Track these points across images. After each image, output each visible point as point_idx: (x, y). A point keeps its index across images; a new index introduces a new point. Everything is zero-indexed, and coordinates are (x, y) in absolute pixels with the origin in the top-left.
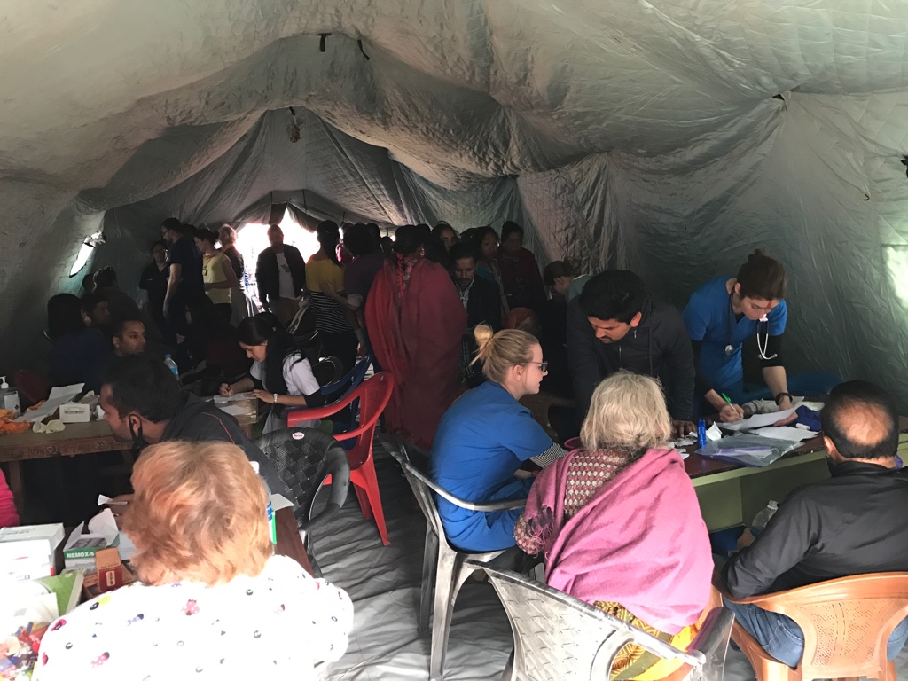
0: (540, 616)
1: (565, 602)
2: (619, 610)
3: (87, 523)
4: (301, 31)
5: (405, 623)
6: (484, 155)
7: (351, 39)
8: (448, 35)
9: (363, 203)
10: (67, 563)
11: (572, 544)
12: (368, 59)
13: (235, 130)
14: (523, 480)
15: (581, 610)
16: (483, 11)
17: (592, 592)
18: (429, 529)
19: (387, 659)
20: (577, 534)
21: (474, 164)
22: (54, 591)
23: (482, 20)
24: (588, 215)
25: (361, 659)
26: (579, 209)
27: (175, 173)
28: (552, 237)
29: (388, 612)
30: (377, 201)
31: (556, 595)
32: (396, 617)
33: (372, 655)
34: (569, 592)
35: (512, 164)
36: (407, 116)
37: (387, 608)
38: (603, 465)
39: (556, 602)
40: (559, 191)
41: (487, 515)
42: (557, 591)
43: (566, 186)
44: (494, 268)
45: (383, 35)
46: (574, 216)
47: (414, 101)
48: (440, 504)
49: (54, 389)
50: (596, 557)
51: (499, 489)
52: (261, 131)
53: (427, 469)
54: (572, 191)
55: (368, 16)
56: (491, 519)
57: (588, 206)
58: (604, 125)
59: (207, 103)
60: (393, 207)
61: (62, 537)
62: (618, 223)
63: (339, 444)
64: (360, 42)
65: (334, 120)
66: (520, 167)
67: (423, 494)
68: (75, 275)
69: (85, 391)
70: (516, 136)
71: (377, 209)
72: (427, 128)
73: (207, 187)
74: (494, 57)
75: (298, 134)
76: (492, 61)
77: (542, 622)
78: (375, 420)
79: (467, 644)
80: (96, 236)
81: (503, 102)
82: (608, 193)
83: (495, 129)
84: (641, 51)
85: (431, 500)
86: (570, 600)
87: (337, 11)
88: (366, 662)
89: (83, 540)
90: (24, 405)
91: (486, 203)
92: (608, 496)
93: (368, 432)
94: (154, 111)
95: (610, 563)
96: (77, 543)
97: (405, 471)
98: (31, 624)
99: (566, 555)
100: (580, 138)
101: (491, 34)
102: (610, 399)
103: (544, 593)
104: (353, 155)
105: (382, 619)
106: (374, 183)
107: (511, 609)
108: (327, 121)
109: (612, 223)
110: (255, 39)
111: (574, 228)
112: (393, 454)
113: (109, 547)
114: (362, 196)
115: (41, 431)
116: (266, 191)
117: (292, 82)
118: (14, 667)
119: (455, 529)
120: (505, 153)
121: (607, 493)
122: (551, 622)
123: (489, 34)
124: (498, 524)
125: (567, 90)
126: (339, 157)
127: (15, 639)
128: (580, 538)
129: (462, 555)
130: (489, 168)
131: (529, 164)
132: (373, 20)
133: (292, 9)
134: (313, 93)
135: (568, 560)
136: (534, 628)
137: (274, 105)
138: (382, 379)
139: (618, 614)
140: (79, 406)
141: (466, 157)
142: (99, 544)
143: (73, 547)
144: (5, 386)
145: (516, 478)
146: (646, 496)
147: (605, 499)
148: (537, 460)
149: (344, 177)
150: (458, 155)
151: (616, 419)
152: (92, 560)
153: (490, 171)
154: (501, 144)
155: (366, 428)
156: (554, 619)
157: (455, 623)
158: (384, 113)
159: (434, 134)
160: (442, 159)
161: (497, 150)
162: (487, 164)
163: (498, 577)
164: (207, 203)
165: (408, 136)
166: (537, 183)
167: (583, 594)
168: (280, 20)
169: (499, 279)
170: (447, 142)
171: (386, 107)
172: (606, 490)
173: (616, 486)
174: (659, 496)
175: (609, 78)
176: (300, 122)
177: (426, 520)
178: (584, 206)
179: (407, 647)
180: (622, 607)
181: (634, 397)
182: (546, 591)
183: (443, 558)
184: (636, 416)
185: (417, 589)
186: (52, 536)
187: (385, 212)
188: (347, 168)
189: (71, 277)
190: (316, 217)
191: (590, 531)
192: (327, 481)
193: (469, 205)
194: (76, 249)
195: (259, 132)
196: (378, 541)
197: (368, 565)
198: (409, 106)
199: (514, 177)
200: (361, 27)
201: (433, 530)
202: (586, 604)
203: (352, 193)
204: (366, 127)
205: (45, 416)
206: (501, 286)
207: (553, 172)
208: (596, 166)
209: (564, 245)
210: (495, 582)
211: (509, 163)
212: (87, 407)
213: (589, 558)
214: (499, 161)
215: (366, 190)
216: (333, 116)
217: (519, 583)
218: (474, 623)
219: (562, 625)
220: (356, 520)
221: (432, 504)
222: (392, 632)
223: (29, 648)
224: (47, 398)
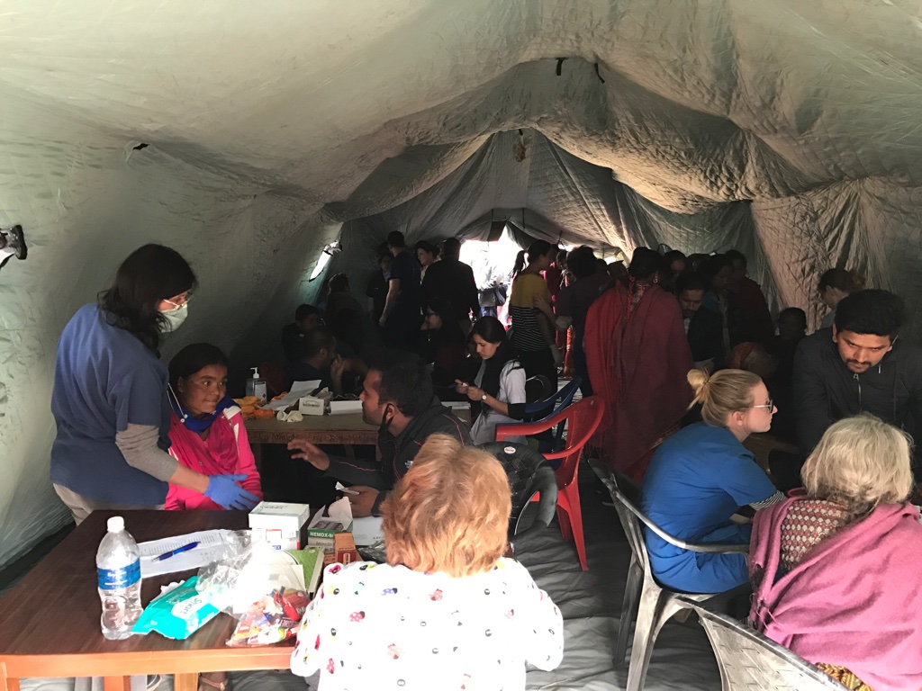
0: (754, 667)
1: (784, 657)
2: (845, 674)
3: (327, 508)
4: (540, 57)
5: (599, 651)
6: (716, 179)
7: (588, 63)
8: (689, 57)
9: (581, 223)
10: (310, 540)
11: (787, 602)
12: (603, 82)
13: (465, 150)
14: (740, 526)
15: (802, 669)
16: (731, 34)
17: (813, 653)
18: (633, 560)
19: (581, 684)
20: (792, 591)
21: (704, 188)
22: (301, 563)
23: (730, 44)
24: (830, 248)
25: (555, 679)
26: (820, 240)
27: (407, 189)
28: (786, 268)
29: (583, 637)
30: (596, 221)
31: (775, 648)
32: (591, 644)
33: (566, 677)
34: (788, 646)
35: (746, 188)
36: (637, 138)
37: (583, 633)
38: (821, 520)
39: (774, 655)
40: (798, 220)
41: (698, 555)
42: (775, 644)
43: (806, 213)
44: (721, 298)
45: (622, 60)
46: (814, 247)
47: (646, 123)
48: (649, 538)
49: (295, 382)
50: (815, 618)
51: (712, 531)
52: (489, 150)
53: (637, 500)
54: (815, 219)
55: (608, 41)
56: (701, 561)
57: (831, 237)
58: (859, 152)
59: (444, 125)
60: (613, 228)
61: (307, 516)
62: (866, 258)
63: (550, 463)
64: (597, 66)
65: (561, 140)
66: (755, 192)
67: (631, 525)
68: (313, 279)
69: (321, 387)
70: (754, 161)
71: (595, 229)
72: (657, 150)
73: (434, 202)
74: (738, 81)
75: (523, 153)
76: (735, 84)
77: (755, 674)
78: (581, 445)
79: (663, 684)
80: (334, 245)
81: (742, 125)
82: (857, 224)
83: (731, 153)
84: (911, 74)
85: (639, 532)
86: (790, 656)
87: (577, 36)
88: (559, 683)
89: (322, 522)
90: (270, 395)
91: (714, 228)
92: (826, 556)
93: (575, 455)
94: (397, 133)
95: (831, 628)
96: (318, 524)
97: (614, 499)
98: (283, 589)
99: (779, 611)
100: (828, 165)
101: (738, 56)
102: (842, 442)
103: (761, 643)
104: (576, 175)
105: (578, 643)
106: (594, 203)
107: (721, 655)
108: (554, 141)
109: (860, 257)
110: (496, 65)
111: (812, 260)
112: (604, 481)
113: (345, 531)
114: (581, 216)
115: (283, 419)
116: (487, 208)
117: (525, 104)
118: (269, 623)
119: (662, 565)
120: (740, 178)
121: (826, 553)
122: (766, 676)
123: (735, 57)
124: (709, 567)
125: (819, 114)
126: (562, 176)
127: (271, 600)
128: (795, 596)
129: (666, 593)
130: (721, 192)
131: (767, 190)
132: (613, 45)
133: (534, 36)
134: (545, 116)
135: (783, 617)
136: (746, 678)
137: (506, 126)
138: (592, 403)
139: (844, 678)
140: (315, 400)
141: (696, 180)
142: (337, 528)
143: (315, 526)
144: (256, 376)
145: (732, 523)
146: (873, 558)
147: (823, 559)
148: (756, 506)
149: (565, 196)
150: (688, 179)
151: (843, 463)
152: (331, 541)
153: (721, 196)
154: (736, 169)
155: (573, 451)
156: (771, 673)
157: (653, 661)
158: (613, 135)
159: (663, 156)
160: (669, 181)
161: (731, 174)
162: (719, 188)
163: (711, 618)
164: (432, 219)
165: (636, 158)
166: (774, 209)
167: (805, 654)
168: (522, 47)
169: (724, 310)
170: (677, 165)
171: (616, 130)
172: (825, 550)
173: (836, 546)
174: (888, 557)
175: (870, 102)
176: (526, 142)
177: (631, 551)
178: (826, 236)
179: (602, 676)
180: (848, 672)
181: (871, 446)
182: (765, 642)
183: (647, 592)
184: (867, 466)
185: (615, 621)
186: (300, 514)
187: (603, 233)
188: (569, 188)
189: (310, 281)
190: (533, 235)
191: (806, 591)
192: (535, 498)
193: (694, 229)
194: (316, 257)
195: (487, 150)
196: (577, 565)
197: (564, 587)
198: (640, 129)
199: (748, 202)
200: (600, 52)
201: (638, 562)
202: (808, 664)
203: (571, 212)
204: (593, 148)
205: (288, 406)
206: (725, 319)
207: (793, 198)
208: (844, 194)
209: (800, 277)
210: (707, 623)
211: (743, 187)
212: (322, 402)
213: (807, 619)
214: (732, 186)
215: (586, 210)
216: (561, 137)
217: (734, 629)
218: (671, 665)
219: (778, 680)
220: (557, 541)
221: (640, 536)
222: (586, 658)
223: (281, 609)
224: (289, 390)
